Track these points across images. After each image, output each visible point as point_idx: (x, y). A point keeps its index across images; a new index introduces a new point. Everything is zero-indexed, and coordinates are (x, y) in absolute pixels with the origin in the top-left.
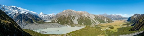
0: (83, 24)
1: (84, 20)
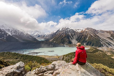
1: (87, 39)
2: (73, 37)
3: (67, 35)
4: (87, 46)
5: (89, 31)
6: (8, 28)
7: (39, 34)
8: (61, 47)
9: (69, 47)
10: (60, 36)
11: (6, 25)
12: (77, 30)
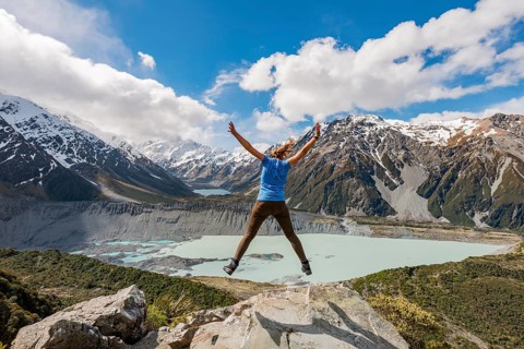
0: (477, 218)
1: (494, 188)
2: (397, 174)
3: (361, 166)
4: (495, 234)
5: (511, 135)
6: (54, 133)
7: (199, 157)
8: (322, 231)
9: (372, 236)
10: (316, 169)
11: (46, 117)
12: (427, 134)
